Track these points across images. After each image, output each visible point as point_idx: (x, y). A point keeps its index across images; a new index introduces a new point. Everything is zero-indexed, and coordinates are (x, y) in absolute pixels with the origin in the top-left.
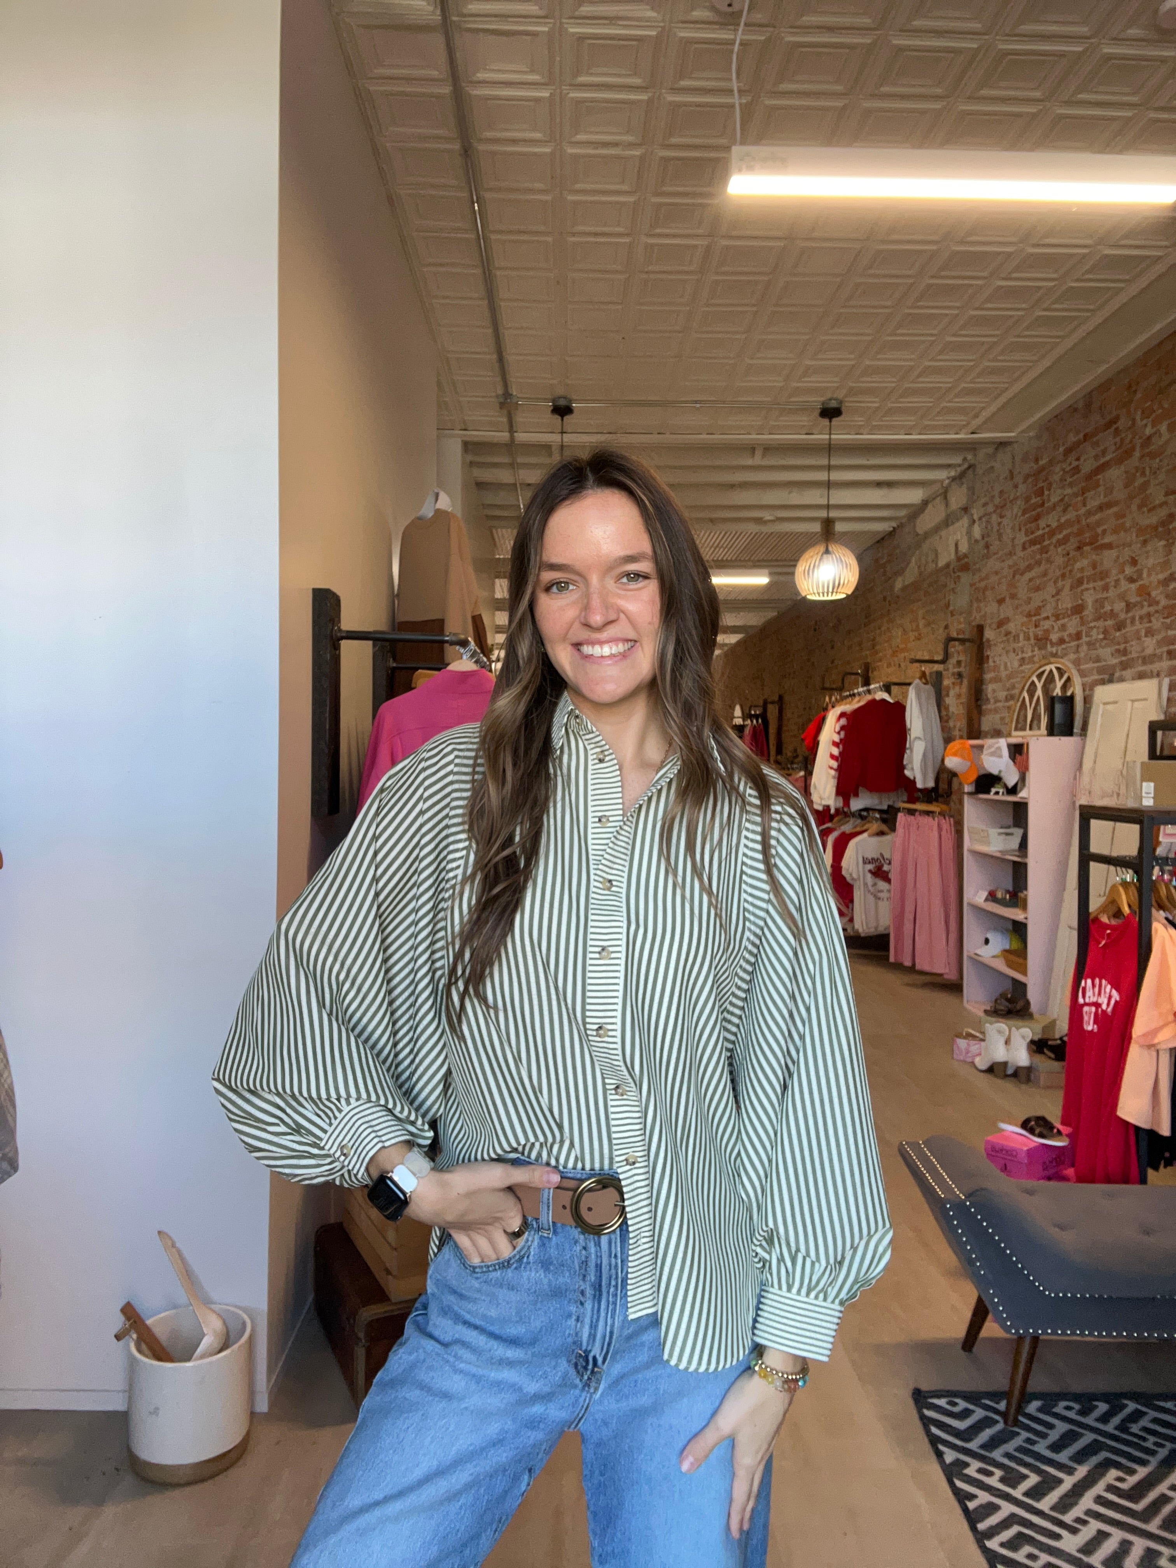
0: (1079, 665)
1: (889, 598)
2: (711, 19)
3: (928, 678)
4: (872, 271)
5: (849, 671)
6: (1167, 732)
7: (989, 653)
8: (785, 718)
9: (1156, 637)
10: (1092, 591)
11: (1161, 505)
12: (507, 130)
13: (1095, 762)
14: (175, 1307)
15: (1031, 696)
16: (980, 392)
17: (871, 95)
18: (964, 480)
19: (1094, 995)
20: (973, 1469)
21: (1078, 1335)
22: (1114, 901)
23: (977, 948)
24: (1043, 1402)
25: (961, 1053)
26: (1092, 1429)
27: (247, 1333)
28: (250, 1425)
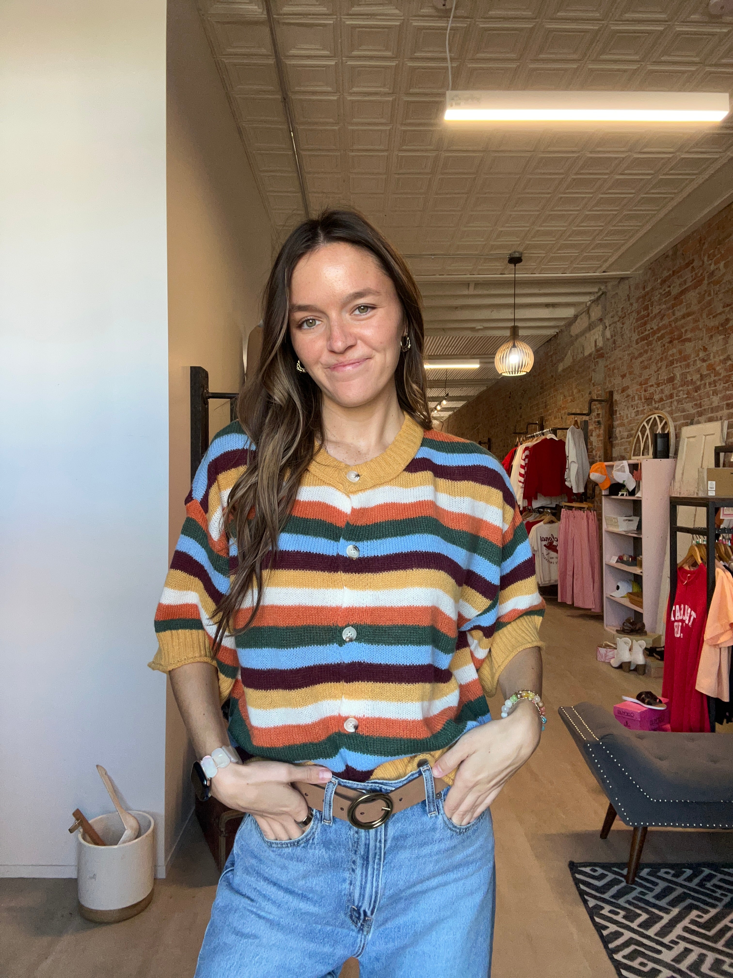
0: (672, 414)
1: (554, 377)
2: (433, 14)
3: (579, 424)
4: (537, 171)
5: (531, 422)
6: (727, 453)
7: (616, 409)
9: (719, 395)
10: (679, 368)
11: (720, 314)
12: (309, 86)
13: (683, 474)
14: (108, 812)
15: (643, 434)
16: (607, 246)
17: (533, 60)
18: (599, 302)
19: (681, 615)
20: (606, 910)
21: (672, 826)
22: (692, 556)
23: (612, 592)
24: (651, 869)
25: (602, 657)
26: (682, 886)
27: (152, 827)
28: (154, 886)
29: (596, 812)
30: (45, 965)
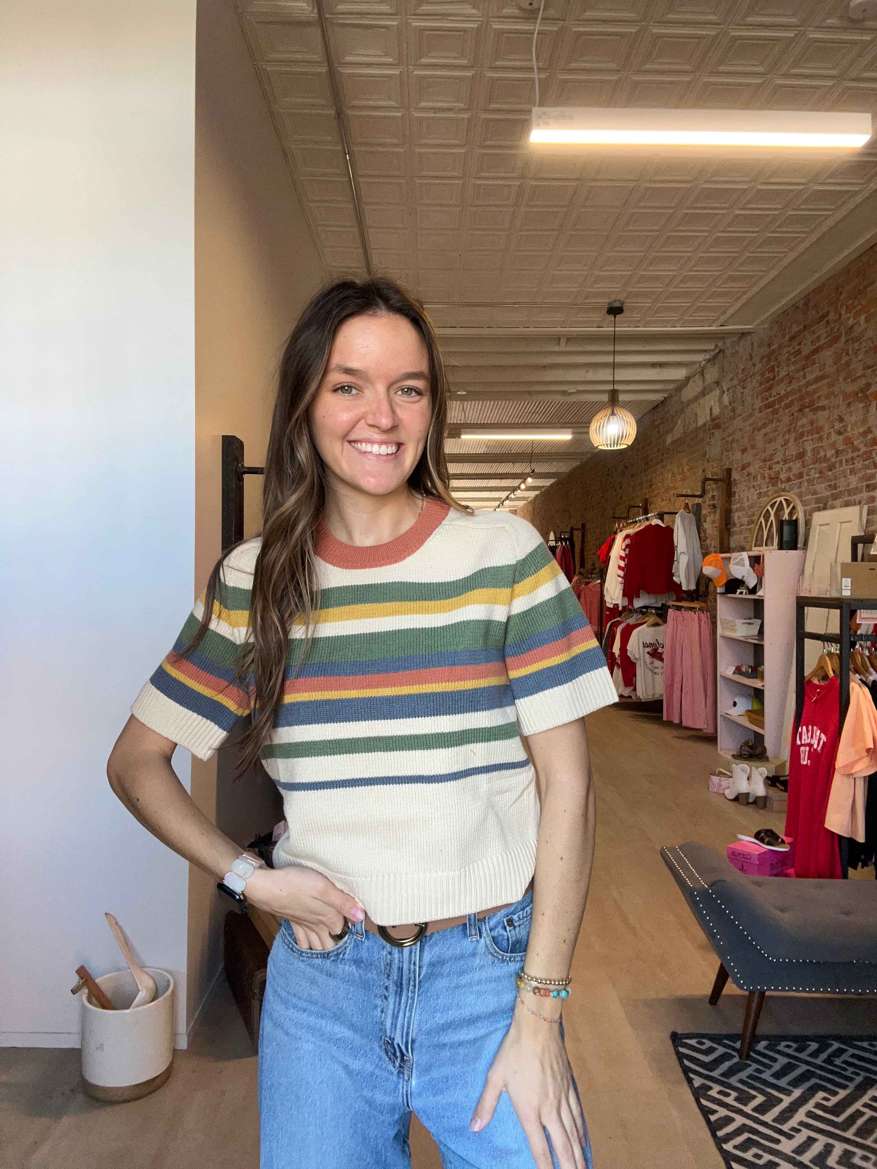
0: (801, 497)
1: (662, 450)
2: (517, 15)
3: (691, 508)
4: (641, 204)
5: (633, 504)
6: (866, 545)
7: (735, 489)
8: (586, 540)
9: (858, 475)
10: (810, 442)
11: (861, 377)
12: (368, 99)
13: (813, 569)
14: (118, 970)
15: (767, 521)
16: (725, 294)
17: (638, 71)
18: (716, 361)
19: (808, 738)
20: (715, 1091)
21: (794, 991)
22: (822, 667)
23: (728, 709)
24: (769, 1042)
25: (715, 787)
26: (807, 1063)
27: (171, 988)
28: (173, 1058)
29: (705, 975)
30: (42, 1152)
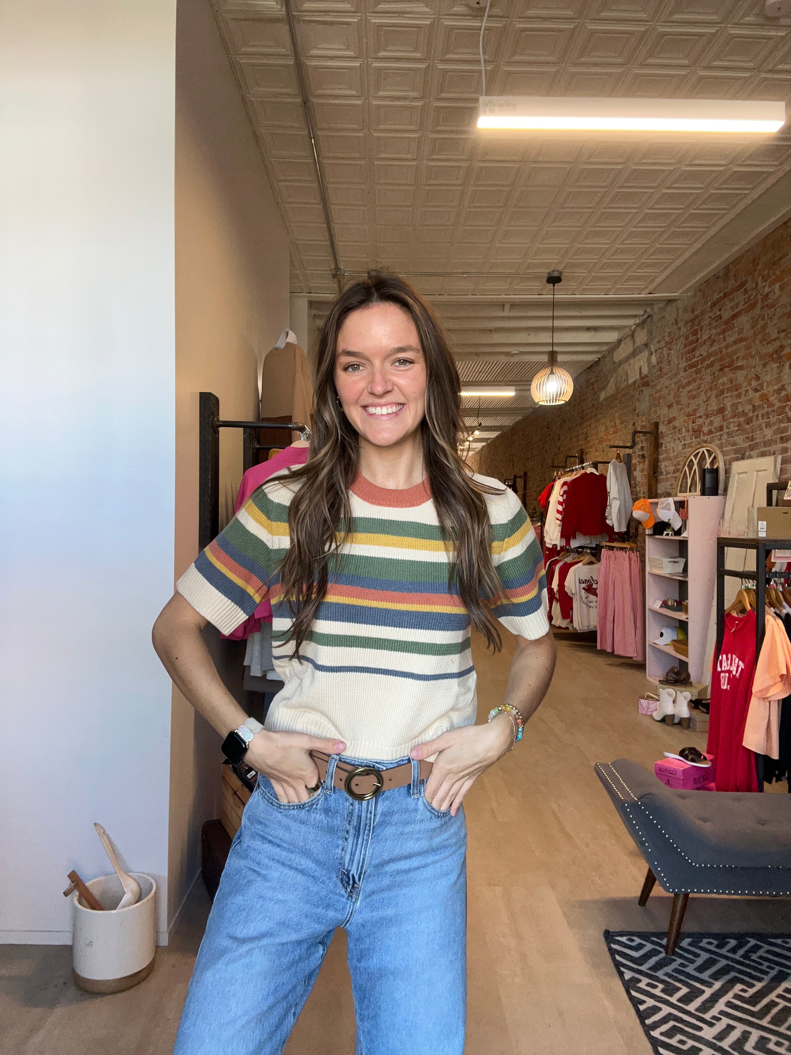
0: (722, 448)
1: (596, 406)
2: (466, 12)
3: (622, 459)
4: (578, 184)
5: (570, 455)
6: (780, 491)
7: (662, 441)
8: (528, 487)
9: (772, 428)
10: (730, 399)
11: (775, 340)
12: (333, 89)
13: (733, 513)
14: (106, 874)
15: (690, 470)
16: (653, 265)
17: (575, 64)
18: (645, 326)
19: (728, 665)
20: (644, 983)
21: (715, 893)
22: (740, 602)
23: (656, 639)
24: (692, 939)
25: (643, 709)
26: (726, 958)
27: (153, 891)
28: (155, 954)
29: (634, 878)
30: (37, 1039)
